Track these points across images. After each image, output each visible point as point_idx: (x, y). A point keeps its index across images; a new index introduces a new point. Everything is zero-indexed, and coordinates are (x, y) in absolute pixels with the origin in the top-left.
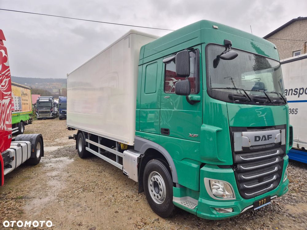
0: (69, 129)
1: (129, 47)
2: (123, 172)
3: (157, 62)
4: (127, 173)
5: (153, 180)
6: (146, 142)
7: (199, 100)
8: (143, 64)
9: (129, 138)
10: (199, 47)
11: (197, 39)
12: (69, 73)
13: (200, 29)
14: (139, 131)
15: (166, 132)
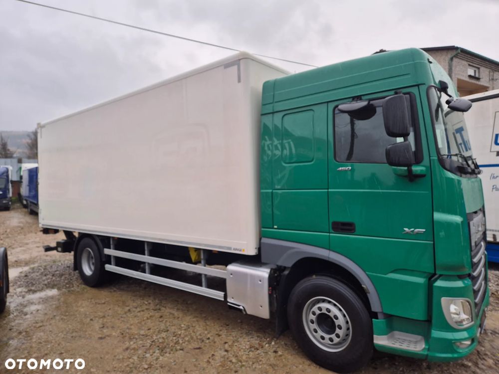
0: (46, 231)
1: (239, 81)
2: (229, 304)
3: (312, 110)
4: (239, 306)
5: (318, 312)
6: (293, 248)
7: (423, 173)
8: (273, 113)
9: (245, 242)
10: (414, 90)
11: (409, 76)
12: (43, 123)
13: (414, 61)
14: (273, 228)
15: (346, 227)
